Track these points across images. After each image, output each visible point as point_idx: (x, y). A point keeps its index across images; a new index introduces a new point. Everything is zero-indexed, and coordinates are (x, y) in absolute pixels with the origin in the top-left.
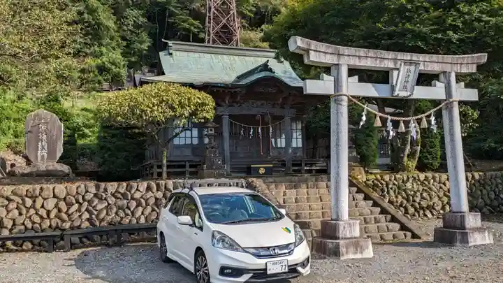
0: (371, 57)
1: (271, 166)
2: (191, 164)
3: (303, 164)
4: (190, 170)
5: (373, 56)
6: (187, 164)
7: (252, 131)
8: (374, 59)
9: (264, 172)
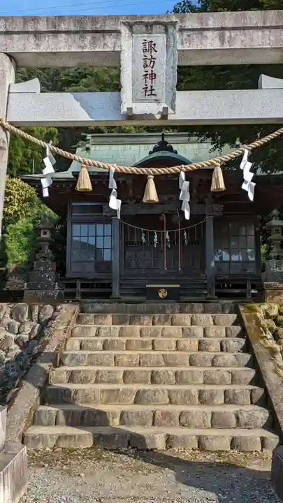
0: (67, 32)
1: (178, 286)
2: (83, 282)
3: (249, 286)
4: (82, 290)
5: (72, 28)
6: (79, 283)
7: (156, 236)
8: (77, 36)
9: (165, 295)
